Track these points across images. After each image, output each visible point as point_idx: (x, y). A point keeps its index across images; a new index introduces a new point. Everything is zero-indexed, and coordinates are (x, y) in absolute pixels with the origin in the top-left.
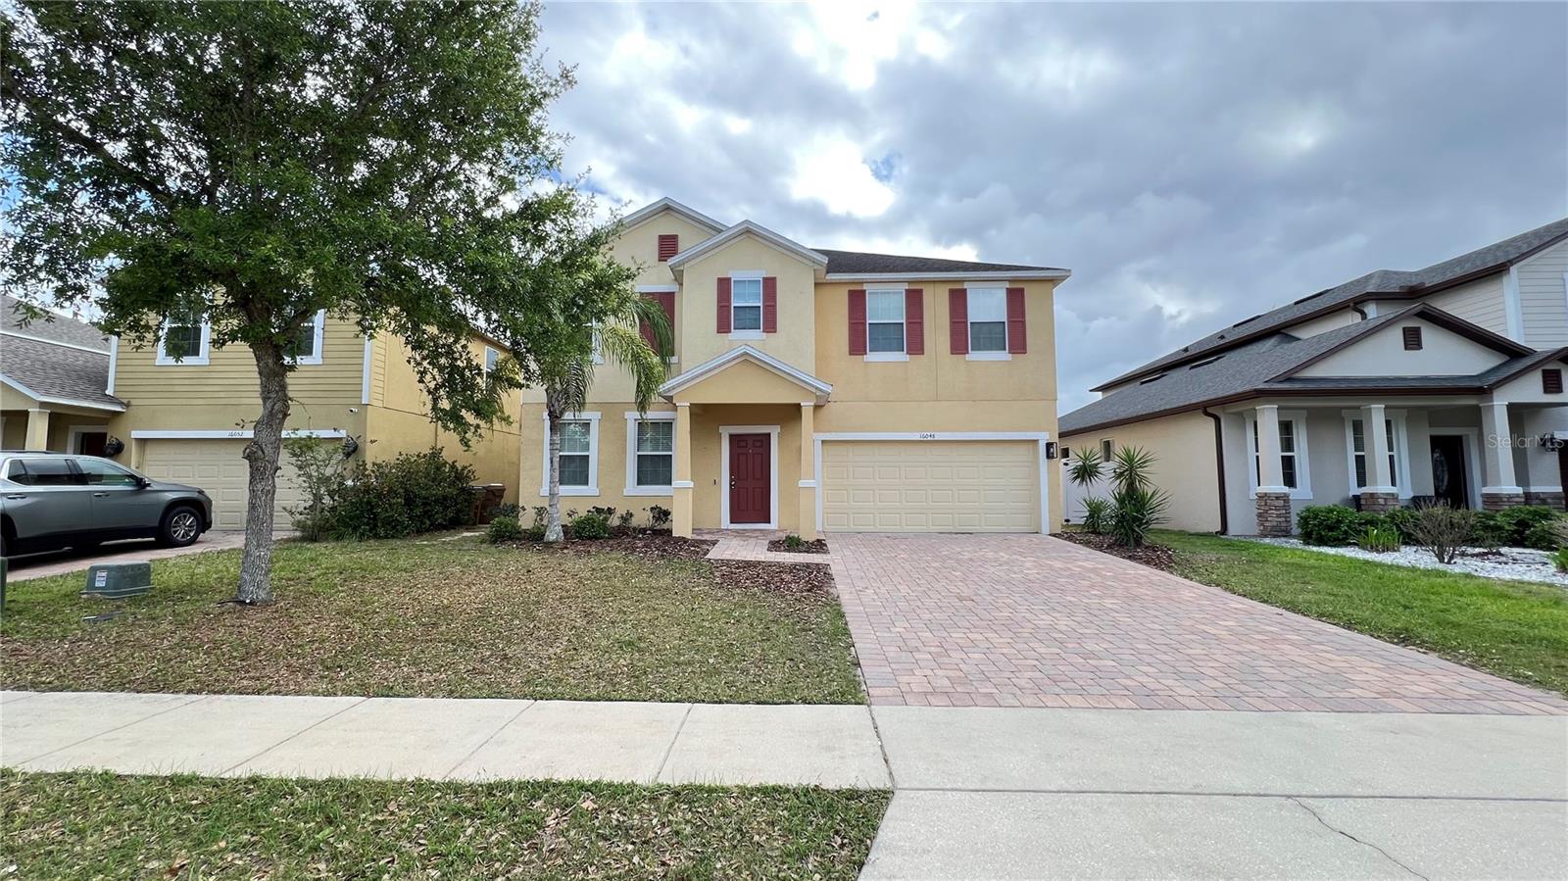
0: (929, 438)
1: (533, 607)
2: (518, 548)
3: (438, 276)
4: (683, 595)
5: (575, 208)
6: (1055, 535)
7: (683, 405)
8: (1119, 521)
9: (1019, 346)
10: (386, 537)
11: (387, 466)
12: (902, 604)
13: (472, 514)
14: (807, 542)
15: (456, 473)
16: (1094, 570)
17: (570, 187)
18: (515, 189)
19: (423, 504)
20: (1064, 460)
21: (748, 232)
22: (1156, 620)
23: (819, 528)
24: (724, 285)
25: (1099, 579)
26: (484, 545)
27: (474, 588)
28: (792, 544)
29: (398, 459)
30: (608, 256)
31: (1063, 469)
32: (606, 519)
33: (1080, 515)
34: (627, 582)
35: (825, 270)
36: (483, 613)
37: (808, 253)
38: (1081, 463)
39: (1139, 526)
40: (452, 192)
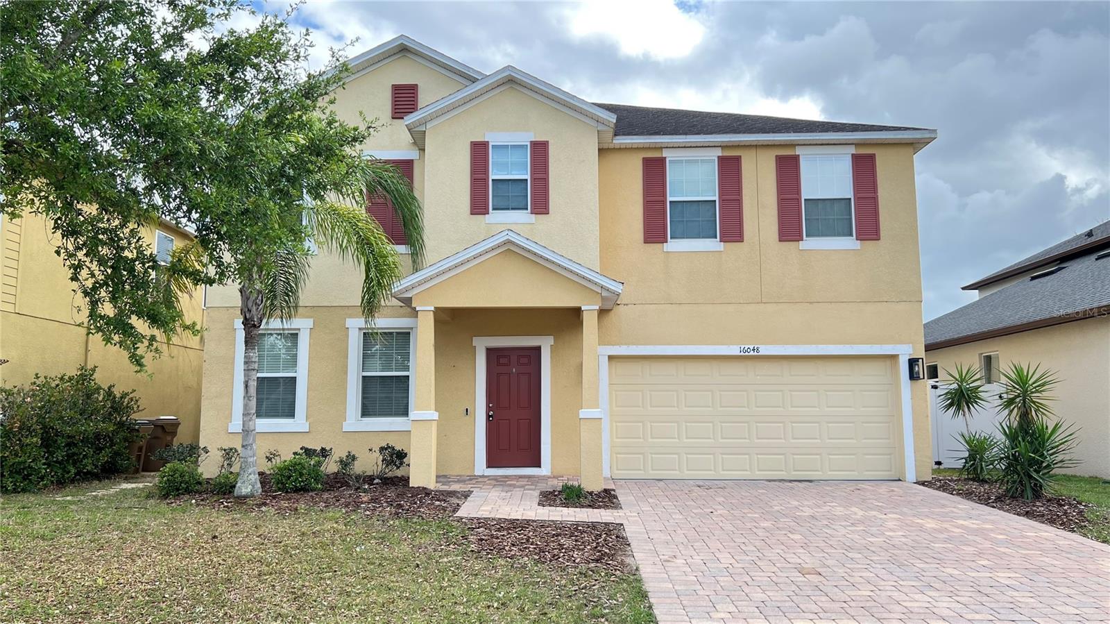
0: (752, 353)
1: (221, 588)
2: (198, 505)
3: (99, 139)
4: (426, 569)
5: (284, 49)
6: (923, 484)
7: (426, 309)
8: (1010, 465)
9: (869, 230)
10: (15, 491)
11: (19, 393)
12: (725, 580)
13: (134, 458)
14: (591, 493)
15: (114, 401)
16: (977, 532)
17: (278, 22)
18: (204, 24)
19: (68, 445)
20: (932, 382)
21: (511, 81)
22: (1068, 600)
23: (606, 473)
24: (479, 151)
25: (987, 544)
26: (152, 501)
27: (139, 562)
28: (572, 495)
29: (35, 383)
30: (328, 112)
31: (930, 395)
32: (319, 464)
33: (956, 456)
34: (349, 550)
35: (611, 132)
36: (154, 598)
37: (590, 110)
38: (955, 386)
39: (1037, 472)
40: (121, 26)
